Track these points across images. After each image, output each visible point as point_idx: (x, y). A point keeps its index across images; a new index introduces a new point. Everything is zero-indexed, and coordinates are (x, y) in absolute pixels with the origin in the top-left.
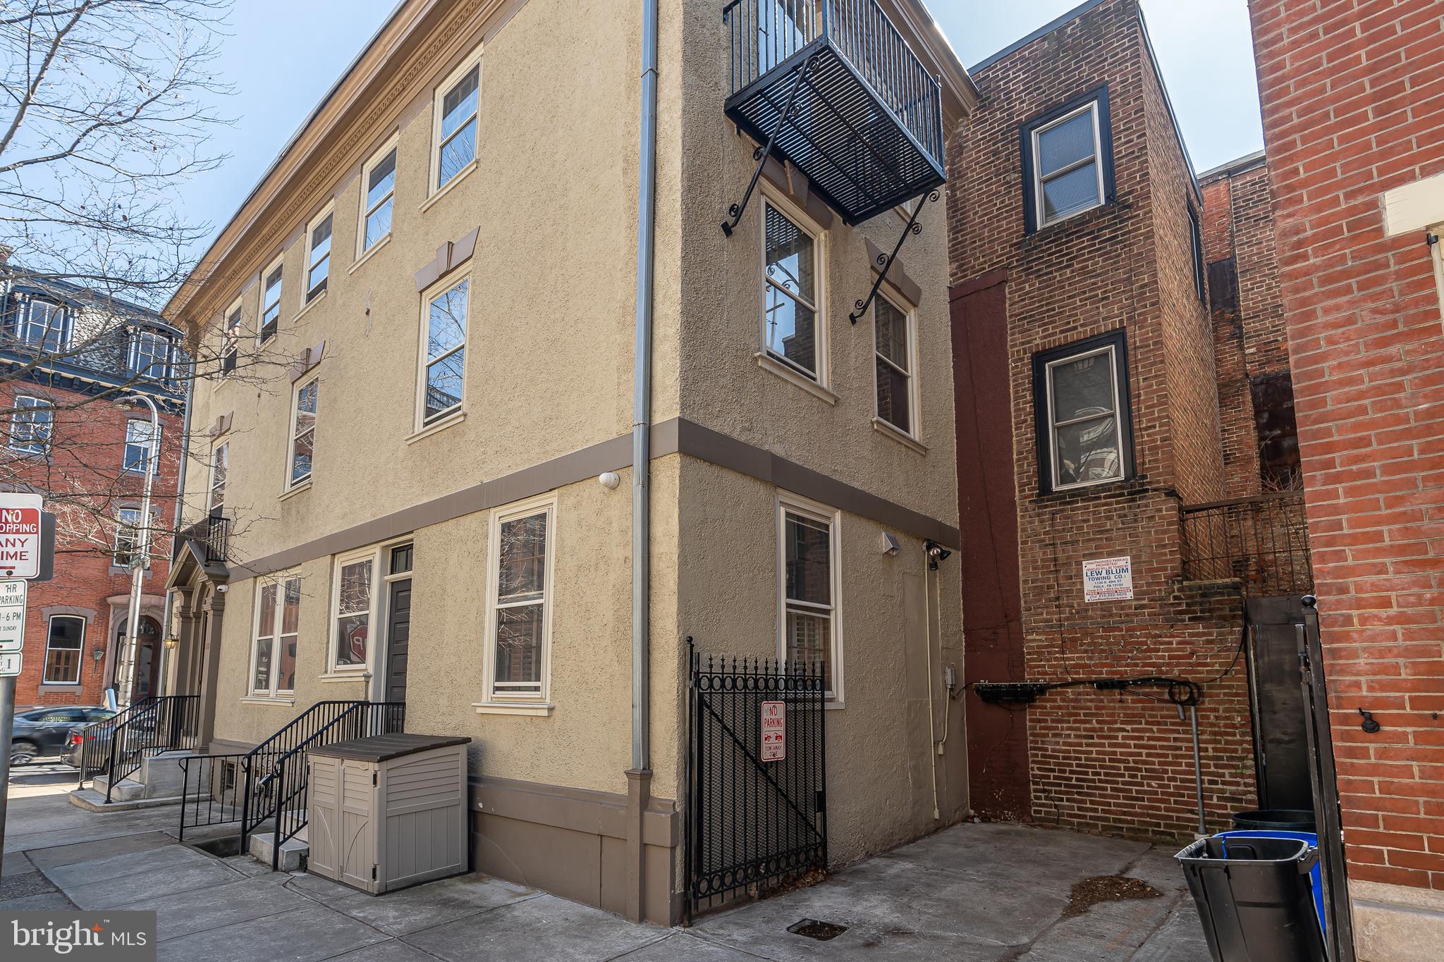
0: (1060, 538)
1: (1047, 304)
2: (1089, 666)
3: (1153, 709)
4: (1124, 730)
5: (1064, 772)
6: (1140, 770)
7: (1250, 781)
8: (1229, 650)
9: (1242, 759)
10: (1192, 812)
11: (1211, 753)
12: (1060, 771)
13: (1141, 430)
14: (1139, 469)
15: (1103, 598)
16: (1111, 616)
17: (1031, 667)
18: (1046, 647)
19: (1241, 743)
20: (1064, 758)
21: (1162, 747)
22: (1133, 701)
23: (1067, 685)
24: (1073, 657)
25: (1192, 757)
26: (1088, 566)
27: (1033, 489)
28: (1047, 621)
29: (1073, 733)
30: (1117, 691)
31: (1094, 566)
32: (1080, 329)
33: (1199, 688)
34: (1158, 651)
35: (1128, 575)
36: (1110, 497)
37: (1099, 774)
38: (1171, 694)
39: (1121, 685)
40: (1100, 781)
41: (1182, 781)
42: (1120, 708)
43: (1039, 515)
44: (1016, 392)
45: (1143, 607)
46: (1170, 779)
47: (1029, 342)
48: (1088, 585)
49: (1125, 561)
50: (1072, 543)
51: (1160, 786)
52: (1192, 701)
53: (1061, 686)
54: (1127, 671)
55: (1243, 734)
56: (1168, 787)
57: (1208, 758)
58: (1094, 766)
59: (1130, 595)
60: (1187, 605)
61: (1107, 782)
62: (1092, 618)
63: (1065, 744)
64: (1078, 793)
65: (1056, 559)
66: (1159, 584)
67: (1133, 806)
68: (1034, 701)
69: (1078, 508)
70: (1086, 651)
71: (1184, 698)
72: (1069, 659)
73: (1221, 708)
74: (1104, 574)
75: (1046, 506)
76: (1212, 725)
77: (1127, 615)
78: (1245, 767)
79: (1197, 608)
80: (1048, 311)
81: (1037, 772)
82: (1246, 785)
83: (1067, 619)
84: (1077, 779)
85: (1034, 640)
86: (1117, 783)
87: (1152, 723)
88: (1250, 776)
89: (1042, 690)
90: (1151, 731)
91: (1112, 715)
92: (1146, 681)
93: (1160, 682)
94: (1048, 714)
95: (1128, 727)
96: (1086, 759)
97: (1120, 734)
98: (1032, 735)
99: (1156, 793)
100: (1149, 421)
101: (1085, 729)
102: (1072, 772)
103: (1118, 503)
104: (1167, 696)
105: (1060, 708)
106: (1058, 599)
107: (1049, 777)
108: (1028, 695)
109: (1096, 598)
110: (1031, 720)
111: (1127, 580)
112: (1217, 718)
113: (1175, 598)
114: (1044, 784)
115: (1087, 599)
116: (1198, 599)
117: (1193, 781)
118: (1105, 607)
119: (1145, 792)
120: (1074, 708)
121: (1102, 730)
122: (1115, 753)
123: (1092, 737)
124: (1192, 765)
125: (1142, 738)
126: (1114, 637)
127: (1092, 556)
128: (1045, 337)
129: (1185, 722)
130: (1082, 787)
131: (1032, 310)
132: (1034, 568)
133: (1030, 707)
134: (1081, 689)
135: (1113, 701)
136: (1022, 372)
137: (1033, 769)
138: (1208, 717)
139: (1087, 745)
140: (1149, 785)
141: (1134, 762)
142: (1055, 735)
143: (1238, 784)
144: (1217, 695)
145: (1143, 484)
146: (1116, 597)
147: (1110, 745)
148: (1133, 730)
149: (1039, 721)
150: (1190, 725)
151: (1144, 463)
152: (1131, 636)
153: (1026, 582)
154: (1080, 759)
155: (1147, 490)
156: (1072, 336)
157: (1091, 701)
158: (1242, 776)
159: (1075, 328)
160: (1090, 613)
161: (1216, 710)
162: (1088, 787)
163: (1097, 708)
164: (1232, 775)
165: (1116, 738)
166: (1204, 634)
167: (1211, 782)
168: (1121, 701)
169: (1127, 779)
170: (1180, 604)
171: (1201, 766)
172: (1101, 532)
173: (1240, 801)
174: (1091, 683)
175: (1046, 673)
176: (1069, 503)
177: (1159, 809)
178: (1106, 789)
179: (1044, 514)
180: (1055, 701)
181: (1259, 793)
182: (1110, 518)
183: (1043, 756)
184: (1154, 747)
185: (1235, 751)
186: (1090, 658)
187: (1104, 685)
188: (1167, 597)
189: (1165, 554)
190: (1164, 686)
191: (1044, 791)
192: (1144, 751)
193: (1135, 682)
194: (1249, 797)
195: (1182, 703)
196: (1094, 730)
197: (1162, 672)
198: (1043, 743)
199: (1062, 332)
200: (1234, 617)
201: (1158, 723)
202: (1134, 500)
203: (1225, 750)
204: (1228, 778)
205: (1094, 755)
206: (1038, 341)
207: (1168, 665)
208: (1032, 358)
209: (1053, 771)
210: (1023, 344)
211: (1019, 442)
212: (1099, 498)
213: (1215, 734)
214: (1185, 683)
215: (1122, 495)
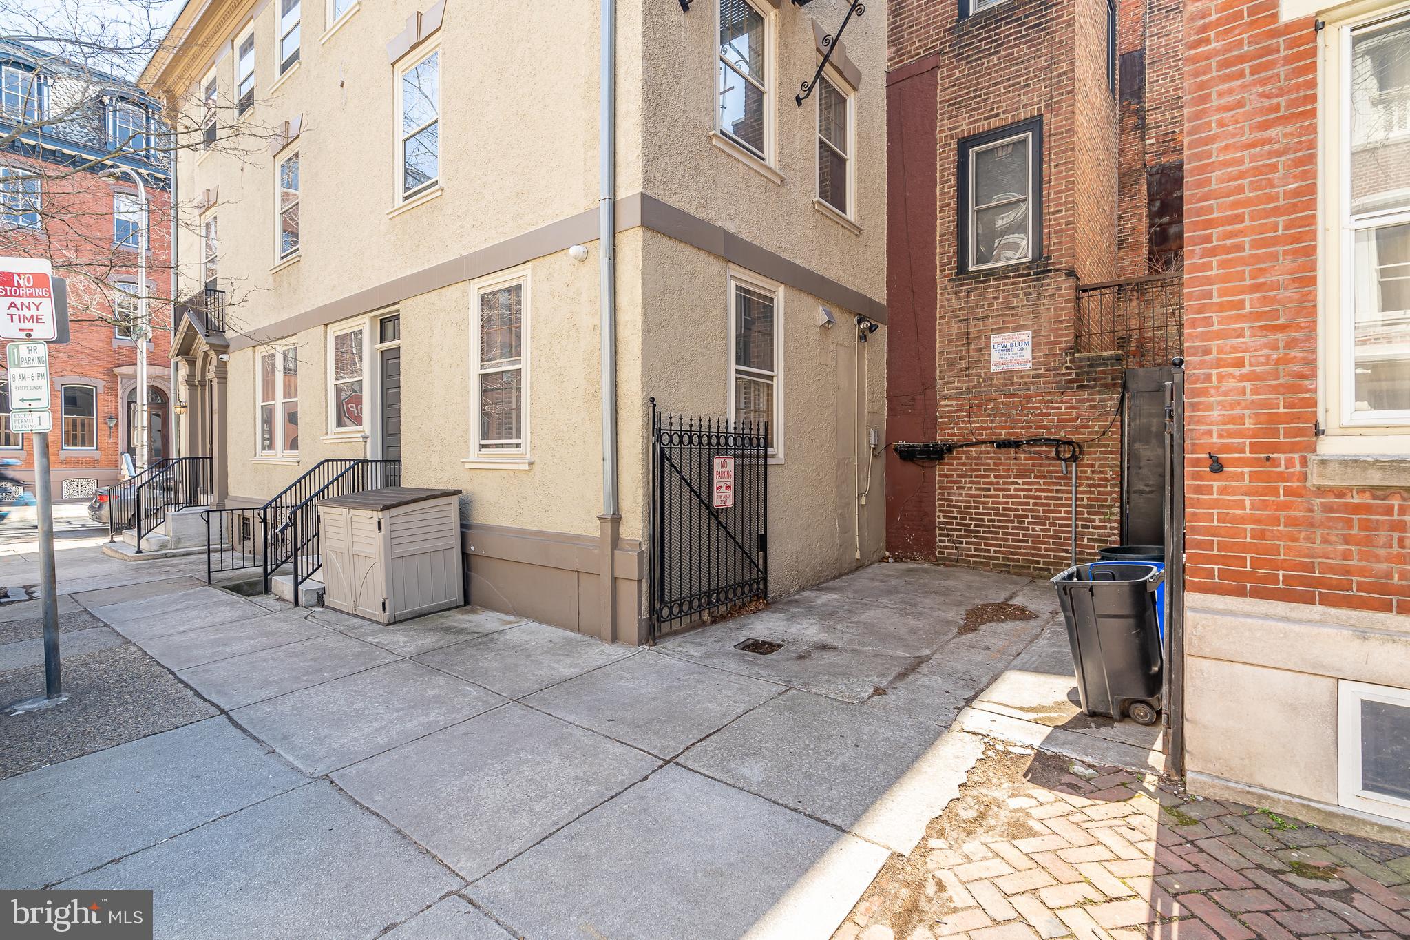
0: (973, 314)
1: (975, 91)
2: (990, 428)
3: (1041, 465)
4: (1017, 483)
5: (965, 519)
6: (1027, 517)
7: (1116, 525)
8: (1108, 414)
9: (1111, 507)
10: (1066, 551)
11: (1085, 502)
12: (962, 518)
13: (1049, 214)
14: (1045, 250)
15: (1007, 368)
16: (1012, 384)
17: (942, 429)
18: (957, 411)
19: (1110, 493)
20: (965, 507)
21: (1046, 498)
22: (1026, 459)
23: (971, 445)
24: (978, 421)
25: (1070, 506)
26: (996, 339)
27: (953, 268)
28: (957, 388)
29: (974, 486)
30: (1013, 450)
31: (1000, 340)
32: (1002, 116)
33: (1080, 447)
34: (1049, 414)
35: (1029, 348)
36: (1018, 276)
37: (993, 520)
38: (1057, 452)
39: (1017, 444)
40: (994, 526)
41: (1061, 525)
42: (1014, 464)
43: (956, 293)
44: (942, 177)
45: (1039, 376)
46: (1051, 524)
47: (956, 128)
48: (995, 357)
49: (1027, 335)
50: (983, 318)
51: (1042, 530)
52: (1074, 458)
53: (967, 445)
54: (1022, 433)
55: (1113, 486)
56: (1049, 530)
57: (1083, 506)
58: (990, 515)
59: (1029, 366)
60: (1077, 374)
61: (999, 527)
62: (996, 386)
63: (967, 495)
64: (975, 537)
65: (968, 333)
66: (1054, 356)
67: (1019, 547)
68: (943, 458)
69: (989, 287)
70: (989, 415)
71: (1068, 455)
72: (974, 422)
73: (1097, 464)
74: (1008, 347)
75: (963, 285)
76: (1089, 478)
77: (1026, 383)
78: (1112, 514)
79: (1085, 377)
80: (975, 97)
81: (942, 519)
82: (1112, 528)
83: (975, 387)
84: (975, 526)
85: (946, 405)
86: (1008, 528)
87: (1040, 477)
88: (1115, 521)
89: (950, 449)
90: (1039, 484)
91: (1007, 470)
92: (1036, 441)
93: (1048, 442)
94: (955, 470)
95: (1020, 481)
96: (984, 508)
97: (1013, 487)
98: (940, 488)
99: (1039, 536)
100: (1057, 206)
101: (985, 483)
102: (971, 519)
103: (1024, 282)
104: (1053, 454)
105: (964, 464)
106: (968, 369)
107: (951, 524)
108: (937, 454)
109: (1000, 368)
110: (940, 476)
111: (1027, 353)
112: (1093, 472)
113: (1067, 368)
114: (948, 529)
115: (993, 369)
116: (1086, 369)
117: (1069, 526)
118: (1008, 376)
119: (1030, 535)
120: (976, 464)
121: (998, 483)
122: (1007, 503)
123: (989, 490)
124: (1070, 512)
125: (1030, 490)
126: (1013, 403)
127: (998, 330)
128: (970, 123)
129: (1067, 476)
130: (978, 532)
131: (960, 96)
132: (950, 341)
133: (940, 464)
134: (983, 448)
135: (1008, 458)
136: (948, 157)
137: (939, 517)
138: (1086, 472)
139: (985, 496)
140: (1033, 530)
141: (1023, 510)
142: (958, 488)
143: (1105, 528)
144: (1095, 453)
145: (1047, 265)
146: (1018, 367)
147: (1004, 496)
148: (1024, 483)
149: (946, 476)
150: (1070, 478)
151: (1049, 245)
152: (1028, 402)
153: (941, 353)
154: (978, 508)
155: (1049, 271)
156: (996, 123)
157: (991, 458)
158: (1109, 521)
159: (998, 115)
160: (994, 382)
161: (1093, 466)
162: (984, 532)
163: (995, 464)
164: (1101, 521)
165: (1010, 490)
166: (1088, 400)
167: (1084, 526)
168: (1015, 459)
169: (1016, 524)
170: (1070, 374)
171: (1077, 513)
172: (1009, 309)
173: (1106, 542)
174: (992, 443)
175: (954, 435)
176: (982, 282)
177: (1040, 549)
178: (997, 533)
179: (960, 292)
180: (961, 458)
181: (1121, 536)
182: (1016, 296)
183: (948, 506)
184: (1040, 498)
185: (1106, 500)
186: (992, 421)
187: (1002, 445)
188: (1061, 367)
189: (1061, 329)
190: (1052, 446)
191: (948, 535)
192: (1032, 501)
193: (1028, 442)
194: (1113, 538)
195: (1065, 460)
196: (991, 483)
197: (1051, 433)
198: (949, 494)
199: (986, 118)
200: (1114, 385)
201: (1045, 477)
202: (1038, 280)
203: (1097, 500)
204: (1097, 523)
205: (990, 505)
206: (964, 127)
207: (1056, 427)
208: (958, 144)
209: (956, 518)
210: (951, 129)
211: (942, 224)
212: (1008, 277)
213: (1090, 486)
214: (1070, 443)
215: (1029, 274)
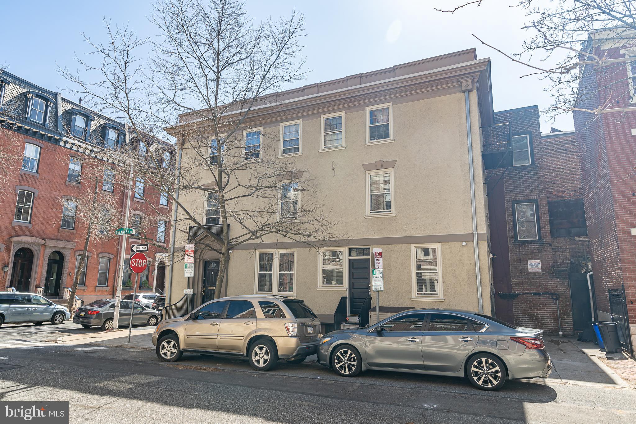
0: (521, 253)
1: (516, 188)
2: (530, 289)
3: (547, 301)
4: (540, 306)
5: (524, 318)
6: (544, 317)
7: (571, 318)
8: (565, 286)
9: (569, 313)
10: (558, 327)
11: (562, 312)
12: (523, 318)
13: (542, 227)
14: (542, 237)
15: (534, 271)
16: (536, 275)
17: (514, 289)
18: (518, 283)
19: (569, 309)
20: (524, 314)
21: (550, 311)
22: (542, 299)
23: (524, 294)
24: (525, 286)
25: (558, 313)
26: (529, 262)
27: (513, 239)
28: (518, 276)
29: (526, 307)
30: (538, 296)
31: (531, 262)
32: (525, 197)
33: (559, 295)
34: (548, 285)
35: (540, 265)
36: (535, 244)
37: (533, 318)
38: (552, 297)
39: (539, 294)
40: (534, 320)
41: (555, 319)
42: (539, 300)
43: (515, 246)
44: (507, 211)
45: (544, 274)
46: (552, 319)
47: (511, 197)
48: (529, 267)
49: (539, 261)
50: (525, 255)
51: (550, 321)
52: (557, 299)
53: (522, 294)
54: (540, 290)
55: (569, 307)
56: (552, 321)
57: (561, 313)
58: (532, 316)
59: (541, 270)
60: (555, 274)
61: (536, 320)
62: (530, 276)
63: (524, 310)
64: (528, 323)
65: (520, 259)
66: (548, 268)
67: (543, 326)
68: (515, 298)
69: (526, 246)
70: (529, 285)
71: (555, 298)
72: (524, 287)
73: (564, 300)
74: (534, 264)
75: (517, 244)
76: (562, 305)
77: (540, 276)
78: (570, 315)
79: (558, 275)
80: (516, 190)
81: (516, 318)
82: (570, 319)
83: (524, 276)
84: (528, 320)
85: (514, 281)
86: (538, 320)
87: (547, 304)
88: (571, 317)
89: (518, 295)
90: (547, 306)
91: (536, 302)
92: (546, 293)
93: (549, 294)
94: (519, 302)
95: (541, 305)
96: (530, 314)
97: (539, 307)
98: (515, 308)
99: (549, 322)
100: (544, 225)
101: (530, 306)
102: (526, 318)
103: (537, 246)
104: (551, 297)
105: (522, 300)
106: (521, 270)
107: (519, 319)
108: (513, 297)
109: (531, 271)
110: (514, 304)
111: (540, 266)
112: (563, 303)
113: (552, 272)
114: (518, 321)
115: (529, 270)
116: (558, 273)
117: (558, 319)
118: (534, 273)
119: (546, 322)
120: (526, 300)
121: (534, 306)
122: (538, 312)
123: (531, 308)
124: (558, 315)
125: (545, 308)
126: (537, 281)
127: (530, 259)
128: (515, 197)
129: (556, 304)
130: (529, 322)
131: (512, 188)
132: (514, 261)
133: (514, 300)
134: (528, 295)
135: (537, 298)
136: (509, 205)
137: (515, 317)
138: (561, 303)
139: (530, 310)
140: (547, 320)
141: (543, 314)
142: (521, 308)
143: (568, 319)
144: (563, 297)
145: (543, 241)
146: (537, 271)
147: (536, 310)
148: (542, 306)
149: (516, 304)
150: (557, 305)
151: (543, 236)
152: (541, 281)
153: (512, 265)
154: (528, 314)
155: (544, 243)
156: (524, 198)
157: (531, 298)
158: (569, 317)
159: (524, 196)
160: (530, 275)
161: (563, 301)
162: (531, 322)
163: (532, 300)
164: (567, 317)
165: (538, 308)
166: (559, 282)
167: (562, 319)
168: (539, 299)
169: (541, 319)
170: (553, 274)
171: (560, 315)
172: (532, 253)
173: (569, 324)
174: (531, 293)
175: (518, 291)
176: (523, 244)
177: (549, 327)
178: (535, 322)
179: (517, 246)
180: (521, 298)
181: (573, 321)
182: (535, 249)
183: (518, 313)
184: (548, 311)
185: (568, 311)
186: (530, 287)
187: (535, 294)
188: (550, 271)
189: (549, 260)
190: (550, 295)
191: (518, 323)
192: (545, 312)
193: (543, 294)
194: (571, 322)
195: (555, 299)
196: (532, 306)
197: (549, 291)
198: (518, 310)
199: (520, 196)
200: (566, 278)
201: (548, 304)
202: (541, 245)
203: (565, 311)
204: (566, 318)
205: (532, 313)
206: (513, 198)
207: (551, 289)
208: (512, 202)
209: (521, 317)
210: (509, 197)
211: (509, 225)
212: (532, 244)
213: (563, 307)
214: (555, 294)
215: (538, 244)
